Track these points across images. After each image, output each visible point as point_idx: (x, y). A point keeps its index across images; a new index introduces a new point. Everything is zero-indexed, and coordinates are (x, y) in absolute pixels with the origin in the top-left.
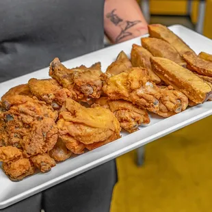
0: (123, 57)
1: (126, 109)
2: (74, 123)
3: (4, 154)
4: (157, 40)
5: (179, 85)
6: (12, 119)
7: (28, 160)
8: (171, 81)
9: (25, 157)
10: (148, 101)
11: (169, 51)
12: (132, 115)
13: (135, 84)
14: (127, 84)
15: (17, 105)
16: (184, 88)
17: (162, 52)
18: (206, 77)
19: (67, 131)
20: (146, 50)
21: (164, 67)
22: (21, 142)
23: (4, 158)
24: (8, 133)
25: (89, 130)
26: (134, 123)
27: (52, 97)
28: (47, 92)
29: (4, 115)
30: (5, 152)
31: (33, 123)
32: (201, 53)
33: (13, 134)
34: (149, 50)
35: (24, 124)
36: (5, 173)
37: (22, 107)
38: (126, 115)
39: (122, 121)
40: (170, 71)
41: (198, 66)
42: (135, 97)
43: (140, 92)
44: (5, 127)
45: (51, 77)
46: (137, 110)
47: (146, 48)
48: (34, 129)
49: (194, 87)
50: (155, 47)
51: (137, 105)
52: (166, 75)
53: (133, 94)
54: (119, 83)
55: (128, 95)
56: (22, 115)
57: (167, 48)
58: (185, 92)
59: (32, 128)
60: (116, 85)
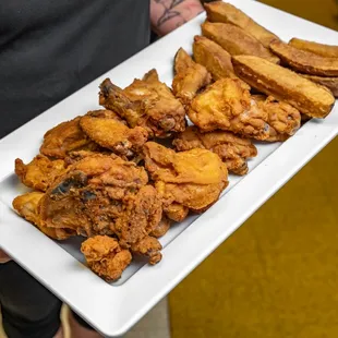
0: (183, 56)
1: (226, 143)
2: (178, 184)
3: (94, 251)
4: (224, 25)
5: (282, 94)
6: (93, 197)
7: (128, 252)
8: (269, 89)
9: (123, 248)
10: (256, 128)
11: (246, 41)
12: (238, 151)
13: (237, 108)
14: (227, 108)
15: (99, 175)
16: (290, 98)
17: (237, 43)
18: (315, 78)
19: (173, 199)
20: (212, 43)
21: (255, 69)
22: (112, 228)
23: (96, 256)
24: (88, 217)
25: (199, 190)
26: (241, 161)
27: (128, 144)
28: (120, 139)
29: (81, 193)
30: (96, 247)
31: (126, 197)
32: (292, 40)
33: (98, 218)
34: (217, 42)
35: (111, 200)
36: (97, 274)
37: (106, 178)
38: (230, 151)
39: (224, 159)
40: (265, 74)
41: (300, 62)
42: (239, 126)
43: (245, 117)
44: (83, 209)
45: (102, 108)
46: (241, 141)
47: (211, 39)
48: (131, 207)
49: (309, 96)
50: (226, 37)
51: (239, 135)
52: (259, 81)
53: (235, 121)
54: (214, 109)
55: (228, 125)
56: (107, 189)
57: (242, 37)
58: (293, 103)
59: (127, 205)
60: (212, 113)
